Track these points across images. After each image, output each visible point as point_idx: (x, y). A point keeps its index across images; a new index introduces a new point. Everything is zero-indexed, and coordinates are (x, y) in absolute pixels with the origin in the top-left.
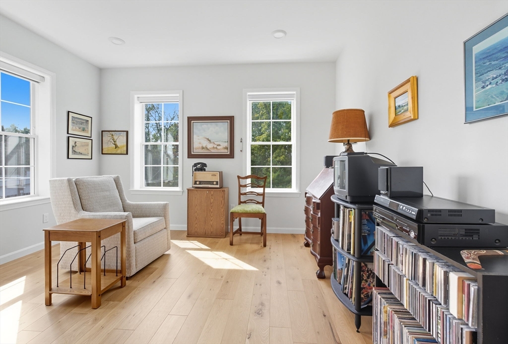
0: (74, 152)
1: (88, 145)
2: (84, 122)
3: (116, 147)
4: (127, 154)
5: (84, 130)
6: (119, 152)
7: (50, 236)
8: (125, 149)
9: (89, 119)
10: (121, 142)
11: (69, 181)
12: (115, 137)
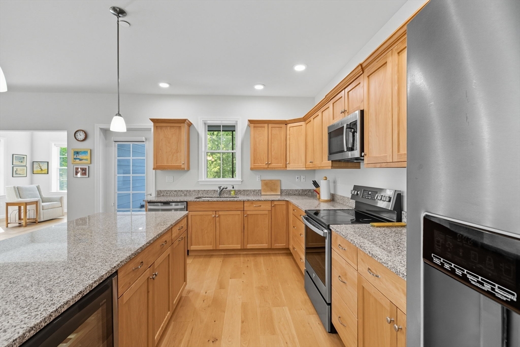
0: (16, 174)
1: (24, 170)
2: (22, 158)
3: (42, 170)
4: (48, 173)
5: (22, 162)
6: (43, 172)
7: (8, 204)
8: (47, 171)
9: (25, 157)
10: (44, 167)
11: (14, 187)
12: (41, 165)
